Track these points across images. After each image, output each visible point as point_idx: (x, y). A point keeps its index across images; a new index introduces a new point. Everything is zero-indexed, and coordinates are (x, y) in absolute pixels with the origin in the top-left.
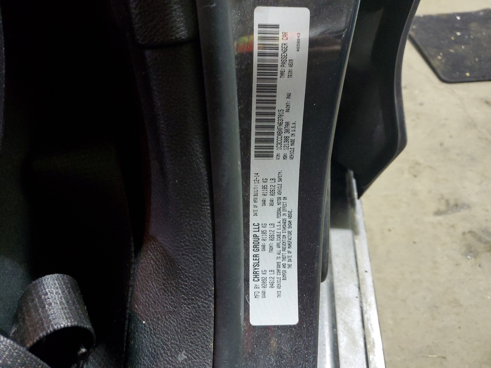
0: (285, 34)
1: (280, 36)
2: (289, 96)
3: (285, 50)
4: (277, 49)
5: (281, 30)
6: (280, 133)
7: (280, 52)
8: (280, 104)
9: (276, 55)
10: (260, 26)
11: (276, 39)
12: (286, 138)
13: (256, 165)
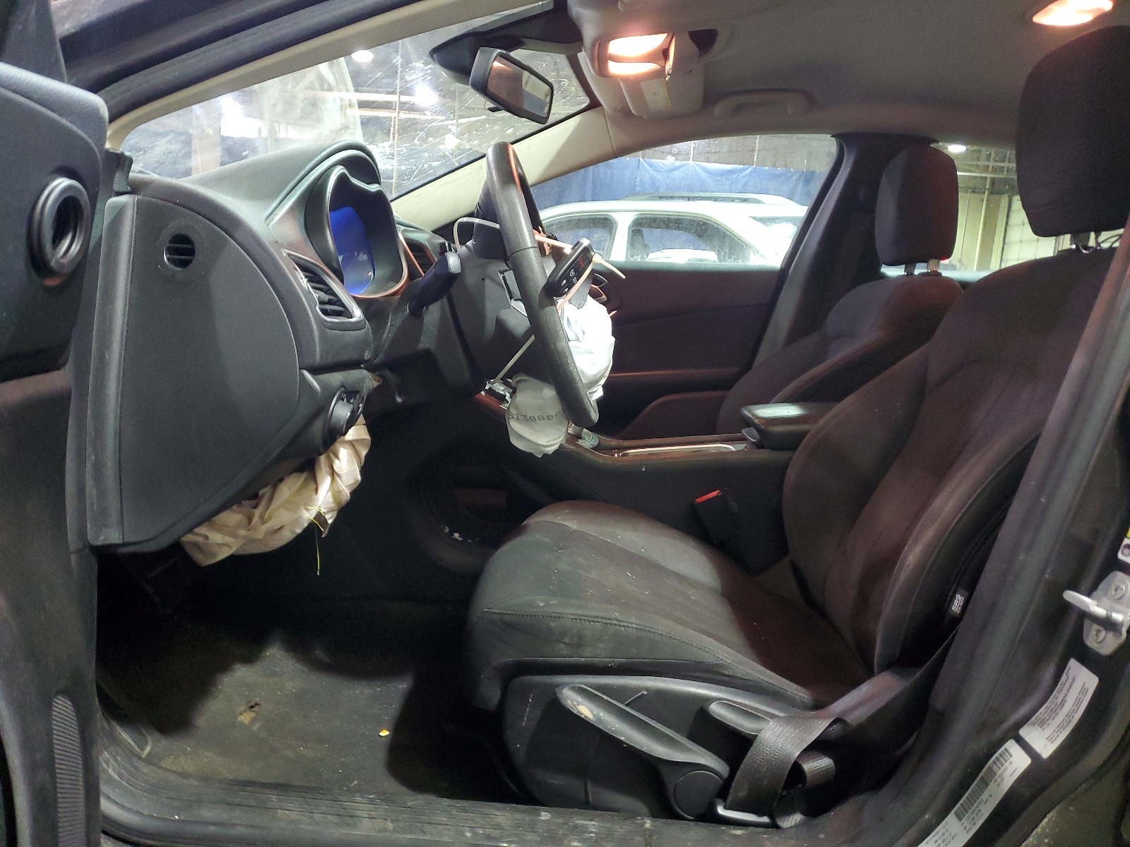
0: (1011, 763)
1: (1008, 762)
2: (991, 796)
3: (1005, 770)
4: (1003, 765)
5: (1011, 759)
6: (973, 812)
7: (1002, 769)
8: (985, 796)
9: (1000, 768)
10: (1005, 749)
11: (1006, 761)
12: (973, 819)
13: (951, 818)
